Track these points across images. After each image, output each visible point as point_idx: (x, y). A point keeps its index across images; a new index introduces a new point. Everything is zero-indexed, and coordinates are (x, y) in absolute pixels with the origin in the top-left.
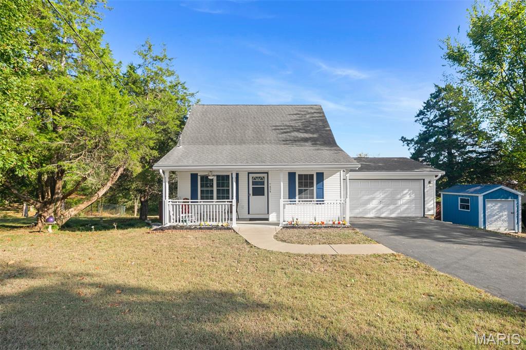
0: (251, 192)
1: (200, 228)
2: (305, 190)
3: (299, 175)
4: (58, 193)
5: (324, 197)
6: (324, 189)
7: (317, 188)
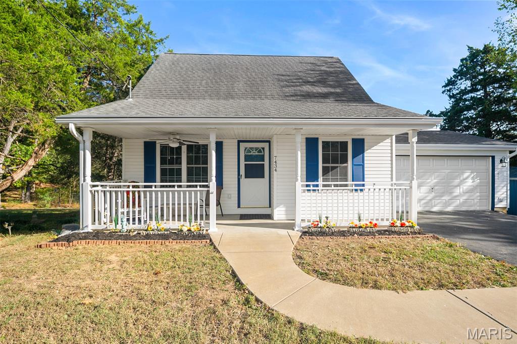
0: (242, 172)
2: (333, 168)
3: (323, 142)
5: (366, 180)
6: (366, 166)
7: (353, 165)
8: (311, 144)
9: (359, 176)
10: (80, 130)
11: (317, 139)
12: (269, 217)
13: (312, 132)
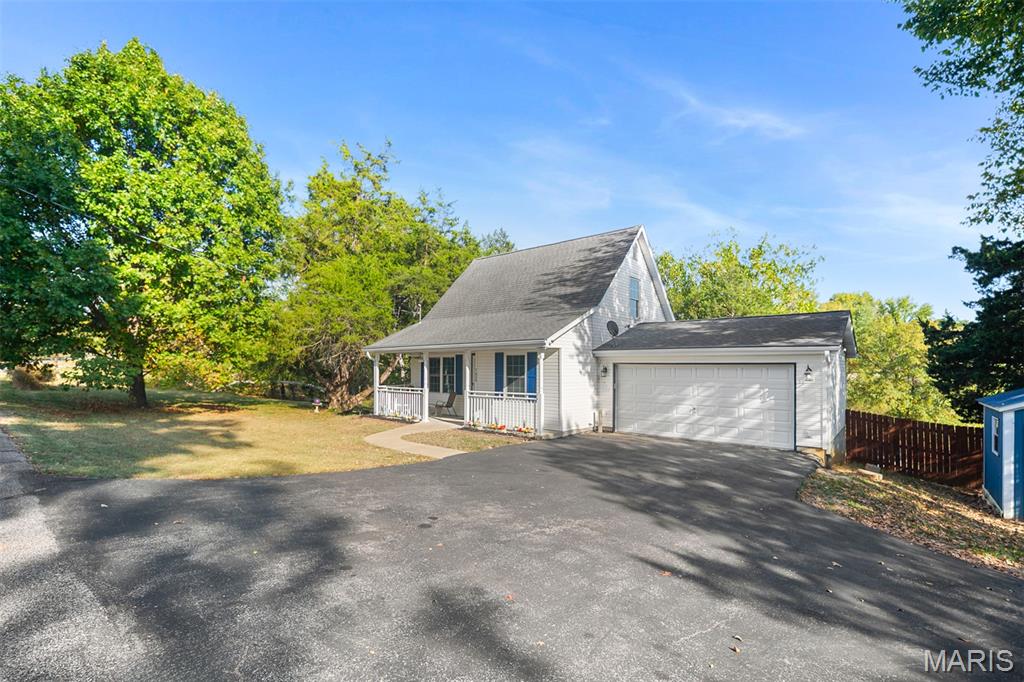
2: (515, 379)
3: (508, 357)
5: (537, 391)
6: (537, 377)
8: (499, 357)
9: (533, 388)
10: (373, 356)
11: (503, 354)
13: (500, 349)
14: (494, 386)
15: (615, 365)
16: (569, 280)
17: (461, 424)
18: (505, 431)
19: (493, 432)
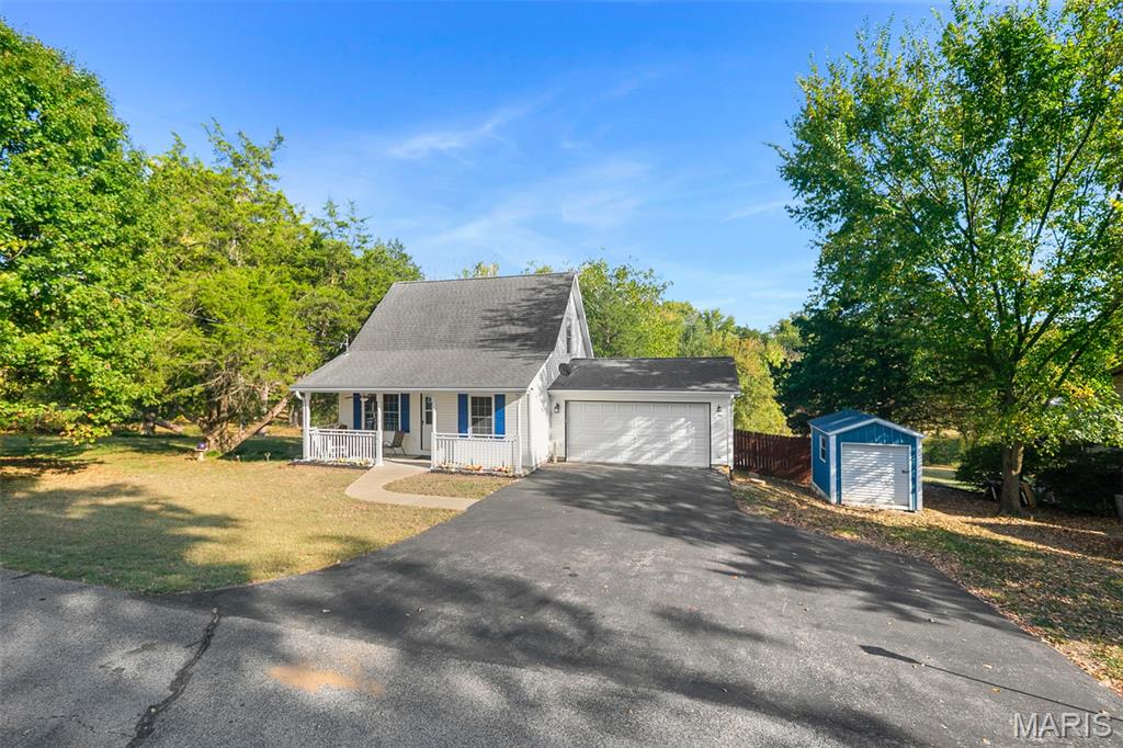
0: (424, 419)
1: (337, 466)
2: (481, 419)
3: (473, 398)
4: (223, 412)
6: (505, 418)
7: (496, 417)
8: (462, 398)
9: (501, 430)
10: (302, 394)
11: (467, 395)
12: (429, 458)
13: (463, 391)
14: (457, 429)
15: (567, 402)
16: (517, 320)
17: (429, 466)
18: (481, 472)
19: (470, 474)
